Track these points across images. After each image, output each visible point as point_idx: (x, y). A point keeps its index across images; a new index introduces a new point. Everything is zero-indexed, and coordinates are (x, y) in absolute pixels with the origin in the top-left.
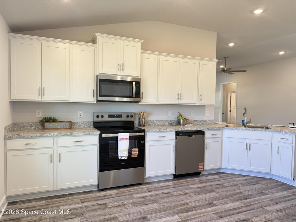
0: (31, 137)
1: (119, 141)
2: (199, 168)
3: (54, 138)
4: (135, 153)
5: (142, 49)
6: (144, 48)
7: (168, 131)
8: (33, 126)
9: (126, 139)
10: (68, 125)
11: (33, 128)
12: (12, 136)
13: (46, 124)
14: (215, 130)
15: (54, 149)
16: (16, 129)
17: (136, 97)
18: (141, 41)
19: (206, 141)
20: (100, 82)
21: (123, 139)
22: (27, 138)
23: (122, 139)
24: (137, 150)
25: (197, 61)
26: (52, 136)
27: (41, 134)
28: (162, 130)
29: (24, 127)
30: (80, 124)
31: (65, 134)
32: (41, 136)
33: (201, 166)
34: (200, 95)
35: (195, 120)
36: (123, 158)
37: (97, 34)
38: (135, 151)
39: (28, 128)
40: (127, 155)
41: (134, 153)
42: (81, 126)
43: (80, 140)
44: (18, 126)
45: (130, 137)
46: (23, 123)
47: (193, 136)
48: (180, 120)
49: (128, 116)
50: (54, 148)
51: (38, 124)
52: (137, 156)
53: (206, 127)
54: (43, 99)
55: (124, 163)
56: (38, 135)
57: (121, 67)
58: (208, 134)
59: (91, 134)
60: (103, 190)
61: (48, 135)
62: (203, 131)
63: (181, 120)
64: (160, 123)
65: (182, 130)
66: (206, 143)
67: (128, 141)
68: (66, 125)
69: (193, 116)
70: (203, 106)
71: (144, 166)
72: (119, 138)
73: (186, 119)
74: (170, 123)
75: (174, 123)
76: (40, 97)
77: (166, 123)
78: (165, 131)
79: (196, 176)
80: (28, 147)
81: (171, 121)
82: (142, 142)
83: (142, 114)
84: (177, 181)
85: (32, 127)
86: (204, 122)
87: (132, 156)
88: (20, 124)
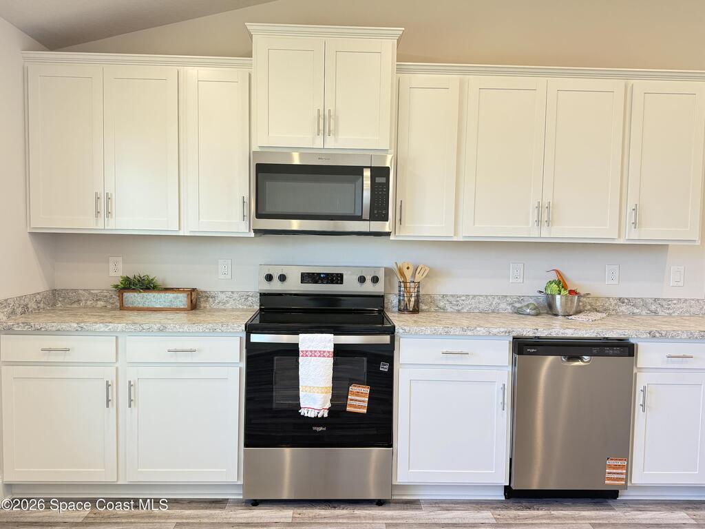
0: (59, 332)
1: (301, 359)
2: (607, 476)
3: (117, 337)
4: (359, 400)
5: (400, 58)
6: (406, 55)
7: (480, 333)
8: (100, 300)
9: (322, 354)
10: (181, 300)
11: (101, 304)
12: (13, 325)
13: (125, 294)
14: (682, 340)
15: (117, 369)
16: (60, 305)
17: (373, 218)
18: (398, 32)
19: (642, 380)
20: (259, 174)
21: (313, 354)
22: (48, 332)
23: (311, 351)
24: (366, 390)
25: (623, 81)
26: (111, 332)
27: (82, 324)
28: (458, 331)
29: (79, 301)
30: (222, 297)
31: (146, 327)
32: (80, 331)
33: (615, 471)
34: (631, 206)
35: (620, 299)
36: (312, 414)
37: (251, 26)
38: (358, 394)
39: (89, 303)
40: (325, 403)
41: (356, 400)
42: (224, 304)
43: (188, 348)
44: (64, 298)
45: (336, 346)
46: (75, 291)
47: (586, 358)
48: (553, 297)
49: (362, 280)
50: (117, 365)
51: (112, 293)
52: (365, 411)
53: (641, 329)
54: (108, 225)
55: (321, 429)
56: (76, 325)
57: (325, 122)
58: (648, 355)
59: (218, 330)
60: (255, 503)
61: (100, 327)
62: (632, 341)
63: (558, 297)
64: (479, 303)
65: (538, 335)
66: (639, 387)
67: (330, 361)
68: (178, 298)
69: (613, 282)
70: (657, 249)
71: (390, 445)
72: (301, 348)
73: (576, 293)
74: (517, 305)
75: (528, 306)
76: (101, 220)
77: (503, 306)
78: (469, 333)
79: (596, 503)
80: (52, 359)
81: (520, 299)
82: (384, 368)
83: (408, 274)
84: (512, 513)
85: (99, 302)
86: (662, 306)
87: (348, 409)
88: (70, 294)
